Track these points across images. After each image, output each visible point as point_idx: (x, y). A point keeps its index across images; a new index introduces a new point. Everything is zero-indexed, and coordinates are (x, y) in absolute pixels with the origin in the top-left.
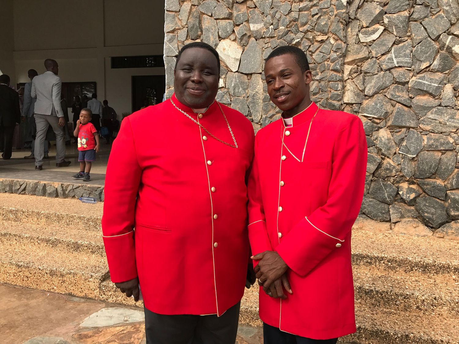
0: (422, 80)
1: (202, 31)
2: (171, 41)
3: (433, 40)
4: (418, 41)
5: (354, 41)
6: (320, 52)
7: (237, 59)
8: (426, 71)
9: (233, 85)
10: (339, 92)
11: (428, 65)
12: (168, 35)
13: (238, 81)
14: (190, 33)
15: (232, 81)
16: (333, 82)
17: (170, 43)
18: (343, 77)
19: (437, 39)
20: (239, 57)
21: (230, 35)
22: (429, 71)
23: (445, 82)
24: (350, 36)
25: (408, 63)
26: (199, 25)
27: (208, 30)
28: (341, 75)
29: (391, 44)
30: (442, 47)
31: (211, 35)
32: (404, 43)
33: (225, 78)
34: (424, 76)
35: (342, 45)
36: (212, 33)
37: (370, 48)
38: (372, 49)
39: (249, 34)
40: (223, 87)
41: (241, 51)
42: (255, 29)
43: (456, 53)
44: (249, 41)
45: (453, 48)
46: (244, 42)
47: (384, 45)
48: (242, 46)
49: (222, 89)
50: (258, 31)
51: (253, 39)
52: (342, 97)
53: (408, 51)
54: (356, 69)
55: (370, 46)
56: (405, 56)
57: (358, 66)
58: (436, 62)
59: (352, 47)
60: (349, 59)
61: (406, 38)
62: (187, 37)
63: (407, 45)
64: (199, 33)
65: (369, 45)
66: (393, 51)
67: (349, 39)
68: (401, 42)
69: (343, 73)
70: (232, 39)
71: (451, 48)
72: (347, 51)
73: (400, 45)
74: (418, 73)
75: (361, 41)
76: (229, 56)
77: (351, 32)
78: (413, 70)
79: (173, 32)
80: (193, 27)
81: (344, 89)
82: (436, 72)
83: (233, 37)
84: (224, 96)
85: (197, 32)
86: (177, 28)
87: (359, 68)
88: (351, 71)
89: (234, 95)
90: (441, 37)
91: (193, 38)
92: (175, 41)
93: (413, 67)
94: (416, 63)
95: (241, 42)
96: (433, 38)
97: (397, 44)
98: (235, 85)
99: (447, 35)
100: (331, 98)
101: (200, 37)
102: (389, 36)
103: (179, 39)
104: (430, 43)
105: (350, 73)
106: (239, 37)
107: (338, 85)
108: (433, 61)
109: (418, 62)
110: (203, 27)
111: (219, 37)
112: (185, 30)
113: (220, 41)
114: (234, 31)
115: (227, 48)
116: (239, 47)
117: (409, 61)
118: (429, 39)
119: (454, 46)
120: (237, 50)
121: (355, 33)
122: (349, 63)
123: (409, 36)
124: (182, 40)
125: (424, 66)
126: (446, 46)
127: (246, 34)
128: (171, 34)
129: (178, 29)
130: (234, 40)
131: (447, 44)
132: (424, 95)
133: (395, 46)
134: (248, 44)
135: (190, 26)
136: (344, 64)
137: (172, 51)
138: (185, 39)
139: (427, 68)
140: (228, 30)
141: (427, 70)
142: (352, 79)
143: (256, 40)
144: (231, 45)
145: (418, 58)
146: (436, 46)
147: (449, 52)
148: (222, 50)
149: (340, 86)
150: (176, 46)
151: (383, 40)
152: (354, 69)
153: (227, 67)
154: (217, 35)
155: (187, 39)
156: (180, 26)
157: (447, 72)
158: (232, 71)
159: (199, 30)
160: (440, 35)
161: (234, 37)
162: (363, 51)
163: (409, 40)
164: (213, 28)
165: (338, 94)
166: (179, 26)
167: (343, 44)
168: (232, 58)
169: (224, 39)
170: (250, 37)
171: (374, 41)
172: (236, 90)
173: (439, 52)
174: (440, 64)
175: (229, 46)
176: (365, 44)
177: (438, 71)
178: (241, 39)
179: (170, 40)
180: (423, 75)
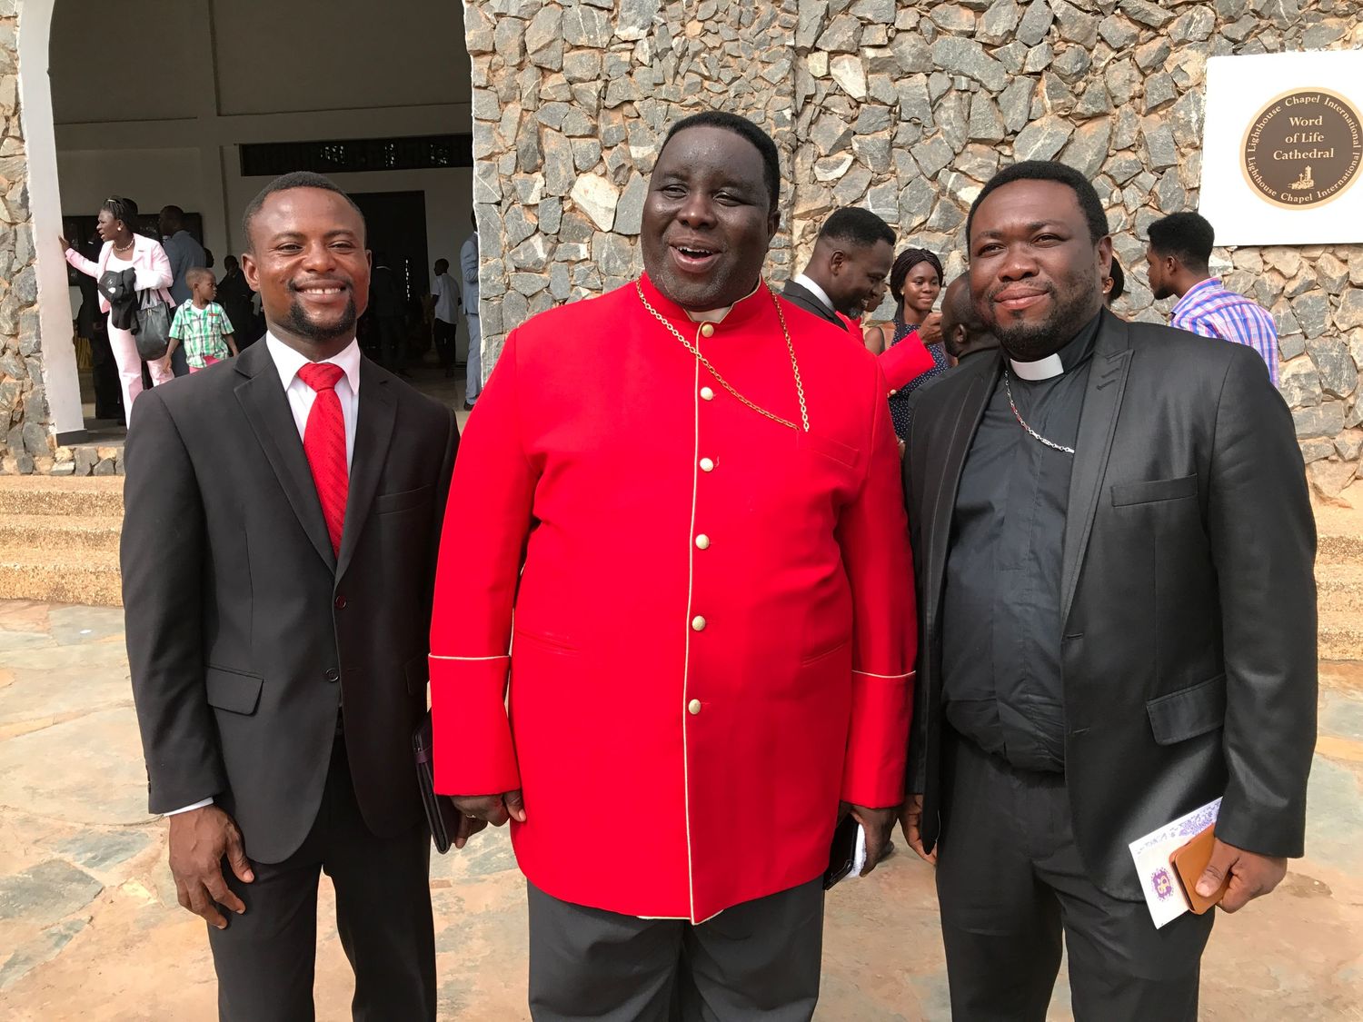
1: (543, 158)
2: (486, 174)
3: (929, 179)
4: (906, 181)
5: (807, 179)
7: (610, 210)
8: (920, 230)
9: (605, 255)
10: (785, 268)
11: (922, 220)
12: (479, 165)
13: (613, 248)
14: (522, 162)
15: (602, 248)
17: (484, 178)
18: (791, 240)
19: (934, 178)
20: (613, 205)
21: (595, 166)
22: (925, 229)
23: (950, 247)
24: (800, 171)
25: (893, 217)
26: (538, 147)
27: (554, 156)
28: (787, 238)
29: (866, 185)
30: (943, 190)
31: (560, 166)
32: (886, 183)
33: (590, 242)
34: (918, 239)
36: (563, 161)
37: (833, 191)
38: (837, 192)
39: (629, 165)
40: (587, 259)
41: (615, 194)
42: (640, 156)
43: (964, 202)
44: (629, 176)
45: (959, 194)
46: (620, 178)
47: (855, 186)
48: (618, 186)
49: (585, 262)
50: (644, 159)
51: (636, 173)
53: (892, 197)
54: (812, 227)
55: (833, 187)
56: (888, 205)
57: (815, 221)
58: (933, 216)
59: (804, 189)
60: (800, 210)
61: (888, 176)
62: (516, 167)
63: (889, 186)
64: (539, 161)
65: (831, 185)
66: (868, 196)
67: (798, 176)
68: (880, 181)
69: (791, 233)
70: (600, 173)
71: (955, 193)
72: (795, 195)
73: (880, 186)
74: (908, 234)
75: (819, 179)
76: (595, 203)
77: (802, 165)
78: (902, 228)
79: (489, 157)
80: (526, 151)
81: (793, 261)
82: (936, 231)
83: (600, 169)
84: (589, 274)
85: (535, 159)
86: (497, 151)
87: (817, 224)
88: (804, 229)
90: (940, 175)
91: (527, 170)
92: (494, 175)
93: (901, 222)
94: (905, 216)
95: (615, 177)
96: (929, 176)
97: (875, 186)
98: (608, 255)
99: (949, 172)
100: (773, 276)
101: (541, 168)
102: (862, 172)
103: (502, 171)
104: (924, 184)
105: (803, 234)
106: (611, 169)
107: (783, 254)
108: (931, 214)
109: (908, 215)
110: (546, 151)
111: (576, 169)
112: (513, 154)
113: (577, 175)
114: (601, 159)
115: (591, 189)
116: (613, 187)
117: (894, 213)
118: (922, 177)
119: (960, 189)
120: (610, 192)
121: (807, 166)
122: (802, 217)
123: (893, 172)
124: (508, 174)
125: (917, 221)
126: (948, 190)
127: (623, 165)
128: (486, 162)
129: (499, 153)
130: (604, 175)
131: (949, 186)
133: (872, 188)
134: (627, 181)
135: (521, 148)
136: (793, 217)
137: (489, 193)
138: (512, 171)
139: (921, 224)
140: (592, 156)
141: (922, 227)
142: (806, 244)
144: (599, 184)
145: (907, 208)
146: (934, 189)
147: (953, 199)
148: (583, 193)
149: (787, 257)
150: (497, 184)
151: (853, 179)
152: (809, 226)
153: (592, 222)
154: (572, 165)
155: (516, 171)
156: (503, 148)
157: (951, 231)
158: (601, 231)
159: (538, 155)
160: (938, 172)
161: (603, 169)
162: (822, 196)
163: (893, 179)
164: (565, 153)
165: (784, 271)
166: (500, 148)
167: (789, 184)
168: (601, 208)
169: (585, 172)
170: (630, 169)
171: (839, 179)
173: (938, 198)
174: (940, 219)
175: (594, 186)
176: (824, 184)
177: (938, 230)
178: (616, 173)
179: (485, 172)
180: (916, 236)
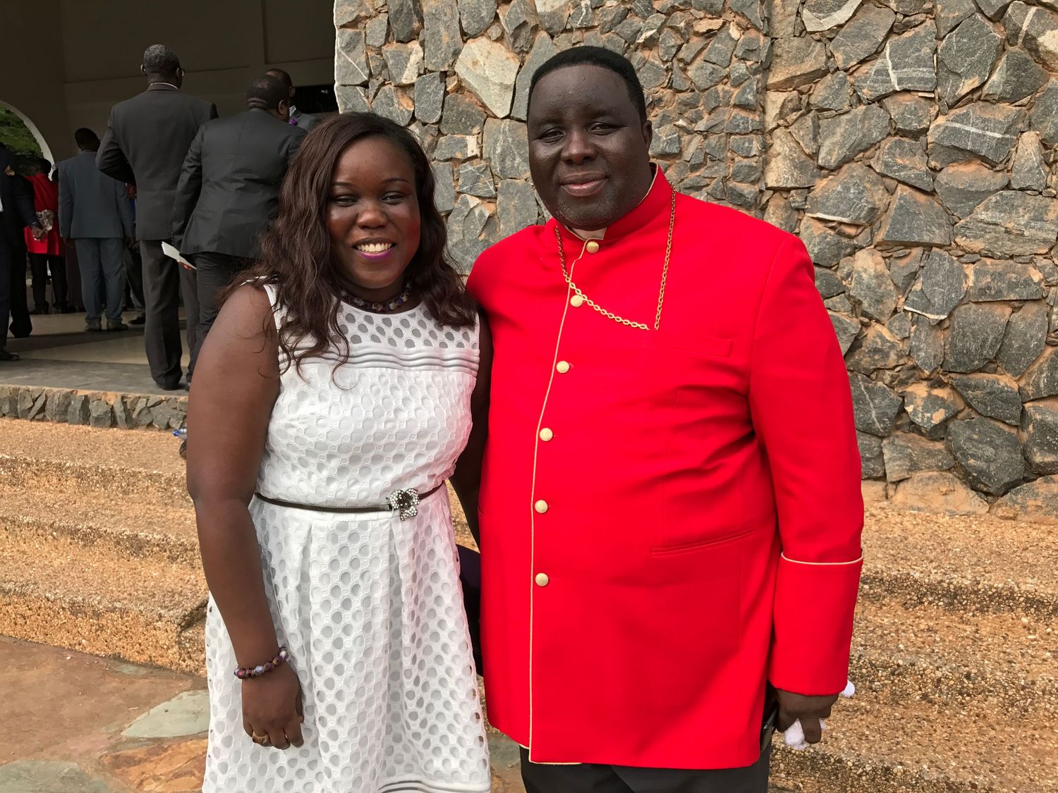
0: (962, 123)
1: (421, 20)
2: (350, 46)
3: (990, 19)
4: (951, 24)
5: (790, 29)
6: (705, 61)
7: (507, 87)
8: (971, 101)
9: (499, 150)
10: (753, 162)
11: (977, 84)
12: (342, 34)
13: (510, 140)
14: (394, 27)
15: (496, 141)
16: (737, 137)
17: (348, 52)
18: (762, 122)
19: (999, 16)
20: (510, 79)
21: (488, 29)
22: (979, 99)
23: (1020, 126)
24: (780, 18)
25: (926, 81)
26: (414, 5)
27: (435, 17)
28: (757, 119)
29: (883, 33)
30: (1011, 38)
31: (442, 29)
32: (917, 29)
33: (481, 133)
34: (967, 114)
35: (758, 40)
36: (446, 22)
37: (831, 47)
38: (836, 48)
39: (532, 24)
40: (475, 157)
41: (515, 65)
42: (549, 10)
43: (1049, 52)
44: (533, 39)
45: (1040, 40)
46: (521, 42)
47: (866, 37)
48: (518, 54)
49: (474, 161)
50: (554, 13)
51: (544, 34)
52: (763, 172)
53: (926, 50)
54: (796, 102)
55: (831, 40)
56: (919, 62)
57: (801, 93)
58: (995, 77)
59: (785, 46)
60: (776, 77)
61: (921, 17)
62: (388, 35)
63: (923, 34)
64: (416, 25)
65: (827, 38)
66: (887, 51)
67: (777, 25)
68: (908, 26)
69: (764, 112)
70: (494, 36)
71: (1034, 39)
72: (771, 55)
73: (906, 35)
74: (951, 107)
75: (809, 29)
76: (487, 79)
77: (783, 7)
78: (940, 99)
79: (353, 24)
80: (399, 12)
81: (766, 152)
82: (998, 101)
83: (494, 32)
84: (478, 177)
85: (411, 23)
86: (363, 14)
87: (804, 97)
88: (783, 106)
89: (504, 175)
90: (1009, 10)
91: (401, 37)
92: (360, 47)
93: (939, 90)
94: (947, 79)
95: (515, 42)
96: (990, 13)
97: (899, 34)
98: (503, 151)
99: (1025, 5)
100: (735, 175)
101: (418, 35)
102: (879, 13)
103: (370, 42)
104: (982, 26)
105: (781, 113)
106: (509, 31)
108: (991, 74)
109: (952, 78)
110: (425, 9)
111: (463, 34)
112: (383, 18)
113: (465, 42)
114: (497, 17)
115: (481, 60)
116: (511, 55)
117: (928, 76)
118: (979, 16)
119: (1043, 32)
120: (507, 62)
121: (791, 9)
122: (779, 87)
123: (929, 12)
124: (377, 44)
125: (966, 86)
126: (1022, 35)
127: (525, 23)
128: (350, 31)
129: (367, 18)
130: (500, 39)
131: (1024, 28)
132: (969, 162)
133: (894, 38)
134: (531, 47)
135: (393, 8)
136: (766, 89)
137: (354, 72)
138: (382, 40)
139: (973, 91)
140: (484, 14)
141: (975, 96)
142: (787, 127)
143: (552, 37)
144: (492, 51)
145: (951, 66)
146: (998, 34)
147: (1030, 50)
148: (470, 66)
150: (363, 59)
151: (864, 25)
152: (791, 100)
153: (484, 106)
154: (458, 27)
155: (387, 41)
156: (371, 10)
157: (1024, 101)
158: (496, 117)
159: (415, 17)
160: (1007, 6)
161: (499, 31)
162: (813, 55)
163: (928, 22)
164: (448, 11)
165: (751, 167)
166: (367, 10)
167: (762, 38)
168: (495, 84)
169: (475, 37)
170: (535, 29)
171: (840, 26)
172: (508, 163)
173: (1004, 50)
174: (1007, 82)
175: (485, 54)
176: (817, 37)
177: (1002, 99)
178: (516, 36)
179: (348, 44)
180: (963, 110)
